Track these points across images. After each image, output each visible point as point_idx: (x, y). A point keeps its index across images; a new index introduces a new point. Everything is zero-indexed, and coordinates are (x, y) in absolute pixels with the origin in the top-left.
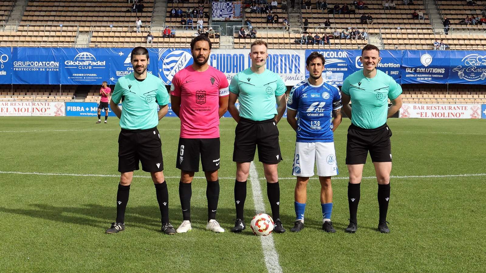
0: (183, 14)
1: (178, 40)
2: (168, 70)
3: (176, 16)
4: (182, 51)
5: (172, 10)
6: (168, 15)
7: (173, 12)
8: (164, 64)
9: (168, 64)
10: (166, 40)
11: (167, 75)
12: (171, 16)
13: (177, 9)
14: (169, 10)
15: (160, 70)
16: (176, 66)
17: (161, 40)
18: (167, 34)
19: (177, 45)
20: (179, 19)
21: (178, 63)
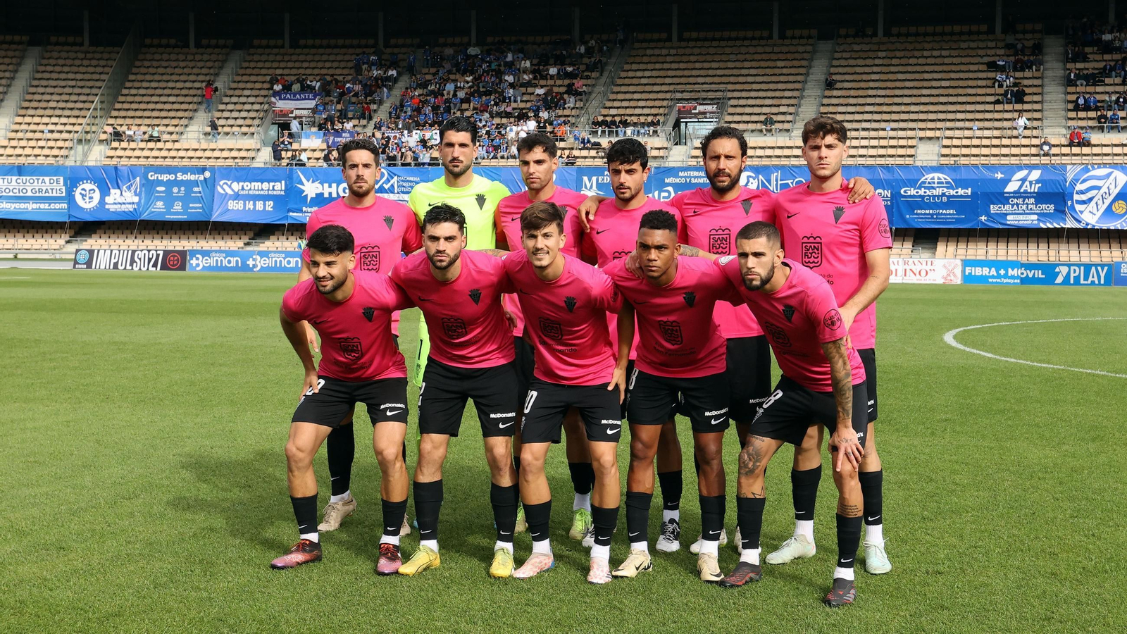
0: (1099, 104)
1: (1096, 150)
2: (1083, 202)
3: (1087, 108)
4: (1111, 170)
5: (1078, 98)
6: (1071, 106)
7: (1081, 101)
8: (1077, 193)
9: (1082, 192)
10: (1076, 150)
11: (1081, 212)
12: (1077, 108)
13: (1087, 96)
14: (1074, 97)
15: (1069, 203)
16: (1099, 197)
17: (1066, 150)
18: (1078, 141)
19: (1097, 160)
20: (1092, 114)
21: (1102, 191)
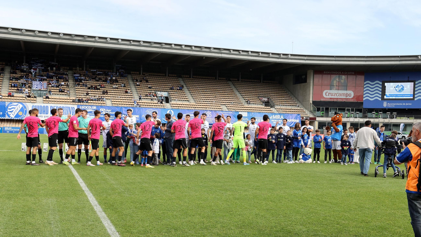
0: (18, 86)
1: (15, 98)
2: (11, 112)
3: (14, 87)
4: (18, 103)
5: (12, 84)
6: (10, 86)
7: (13, 85)
8: (9, 109)
9: (10, 109)
10: (10, 98)
11: (10, 114)
12: (12, 87)
13: (15, 83)
14: (11, 83)
15: (7, 112)
16: (15, 110)
17: (7, 98)
18: (10, 95)
19: (15, 101)
20: (16, 88)
21: (16, 109)
